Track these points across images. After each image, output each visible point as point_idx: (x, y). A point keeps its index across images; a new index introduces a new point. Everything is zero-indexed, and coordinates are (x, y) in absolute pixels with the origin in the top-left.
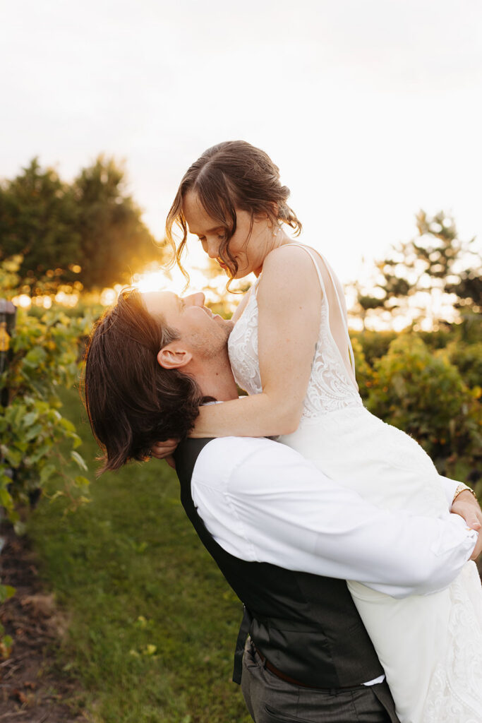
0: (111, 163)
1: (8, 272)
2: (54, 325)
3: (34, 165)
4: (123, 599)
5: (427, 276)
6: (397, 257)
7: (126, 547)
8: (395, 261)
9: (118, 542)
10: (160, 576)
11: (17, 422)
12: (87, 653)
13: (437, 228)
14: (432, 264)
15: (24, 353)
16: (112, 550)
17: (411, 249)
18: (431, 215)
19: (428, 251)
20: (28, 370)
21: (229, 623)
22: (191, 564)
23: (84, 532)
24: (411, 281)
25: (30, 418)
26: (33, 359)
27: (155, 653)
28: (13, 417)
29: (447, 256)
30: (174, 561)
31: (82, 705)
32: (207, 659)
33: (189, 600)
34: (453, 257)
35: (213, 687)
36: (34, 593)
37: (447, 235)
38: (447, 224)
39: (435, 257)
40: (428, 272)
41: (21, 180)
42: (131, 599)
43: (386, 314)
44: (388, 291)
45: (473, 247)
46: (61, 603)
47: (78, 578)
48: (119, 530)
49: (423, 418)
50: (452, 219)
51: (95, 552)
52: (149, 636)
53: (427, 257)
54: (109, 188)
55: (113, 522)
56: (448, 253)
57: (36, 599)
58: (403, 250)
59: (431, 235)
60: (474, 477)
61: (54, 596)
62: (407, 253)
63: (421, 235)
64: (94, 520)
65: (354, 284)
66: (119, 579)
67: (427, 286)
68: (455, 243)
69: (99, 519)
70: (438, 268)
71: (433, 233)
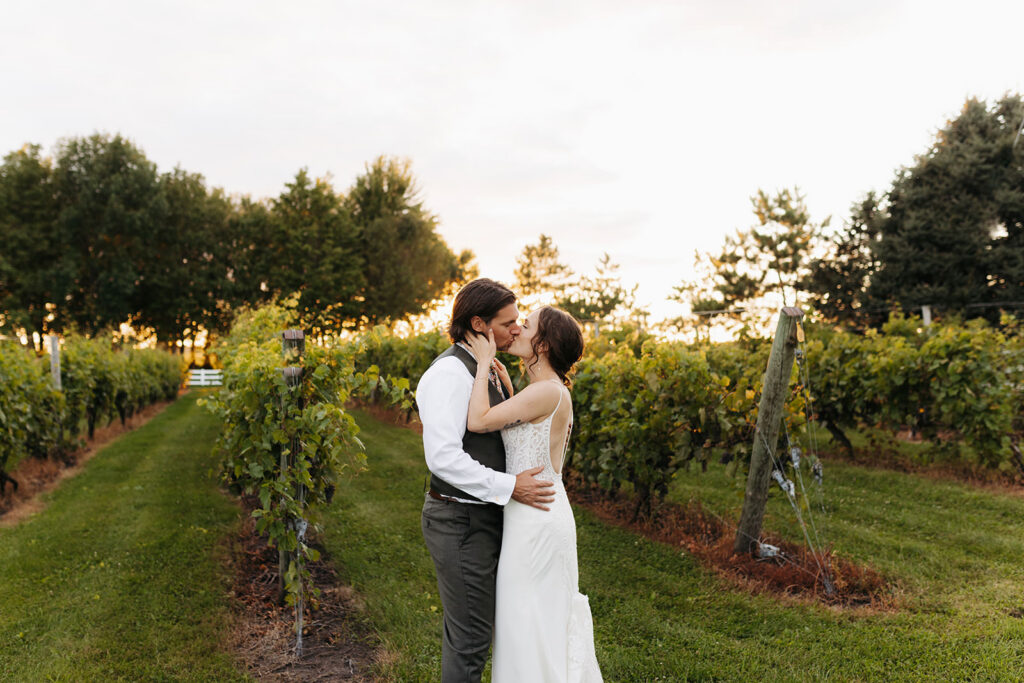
1: (288, 308)
3: (302, 179)
4: (412, 583)
5: (773, 270)
6: (740, 252)
7: (416, 551)
8: (737, 254)
9: (409, 548)
11: (312, 418)
13: (781, 212)
14: (780, 255)
16: (402, 554)
17: (751, 241)
18: (772, 196)
19: (774, 238)
20: (317, 382)
23: (377, 544)
24: (756, 277)
25: (321, 415)
26: (320, 373)
27: (437, 612)
28: (309, 415)
29: (796, 245)
34: (804, 246)
37: (791, 219)
38: (793, 205)
39: (783, 246)
40: (774, 265)
41: (286, 199)
42: (418, 583)
43: (730, 321)
44: (728, 293)
45: (827, 232)
46: (358, 590)
47: (373, 573)
48: (410, 540)
49: (681, 410)
50: (799, 200)
51: (387, 557)
52: (433, 602)
53: (773, 247)
54: (393, 199)
55: (404, 535)
56: (799, 240)
57: (336, 590)
58: (743, 243)
59: (774, 222)
60: (726, 459)
61: (352, 586)
62: (747, 244)
63: (764, 223)
64: (386, 535)
65: (691, 288)
66: (409, 571)
67: (777, 282)
68: (806, 228)
69: (392, 534)
70: (789, 260)
71: (776, 219)
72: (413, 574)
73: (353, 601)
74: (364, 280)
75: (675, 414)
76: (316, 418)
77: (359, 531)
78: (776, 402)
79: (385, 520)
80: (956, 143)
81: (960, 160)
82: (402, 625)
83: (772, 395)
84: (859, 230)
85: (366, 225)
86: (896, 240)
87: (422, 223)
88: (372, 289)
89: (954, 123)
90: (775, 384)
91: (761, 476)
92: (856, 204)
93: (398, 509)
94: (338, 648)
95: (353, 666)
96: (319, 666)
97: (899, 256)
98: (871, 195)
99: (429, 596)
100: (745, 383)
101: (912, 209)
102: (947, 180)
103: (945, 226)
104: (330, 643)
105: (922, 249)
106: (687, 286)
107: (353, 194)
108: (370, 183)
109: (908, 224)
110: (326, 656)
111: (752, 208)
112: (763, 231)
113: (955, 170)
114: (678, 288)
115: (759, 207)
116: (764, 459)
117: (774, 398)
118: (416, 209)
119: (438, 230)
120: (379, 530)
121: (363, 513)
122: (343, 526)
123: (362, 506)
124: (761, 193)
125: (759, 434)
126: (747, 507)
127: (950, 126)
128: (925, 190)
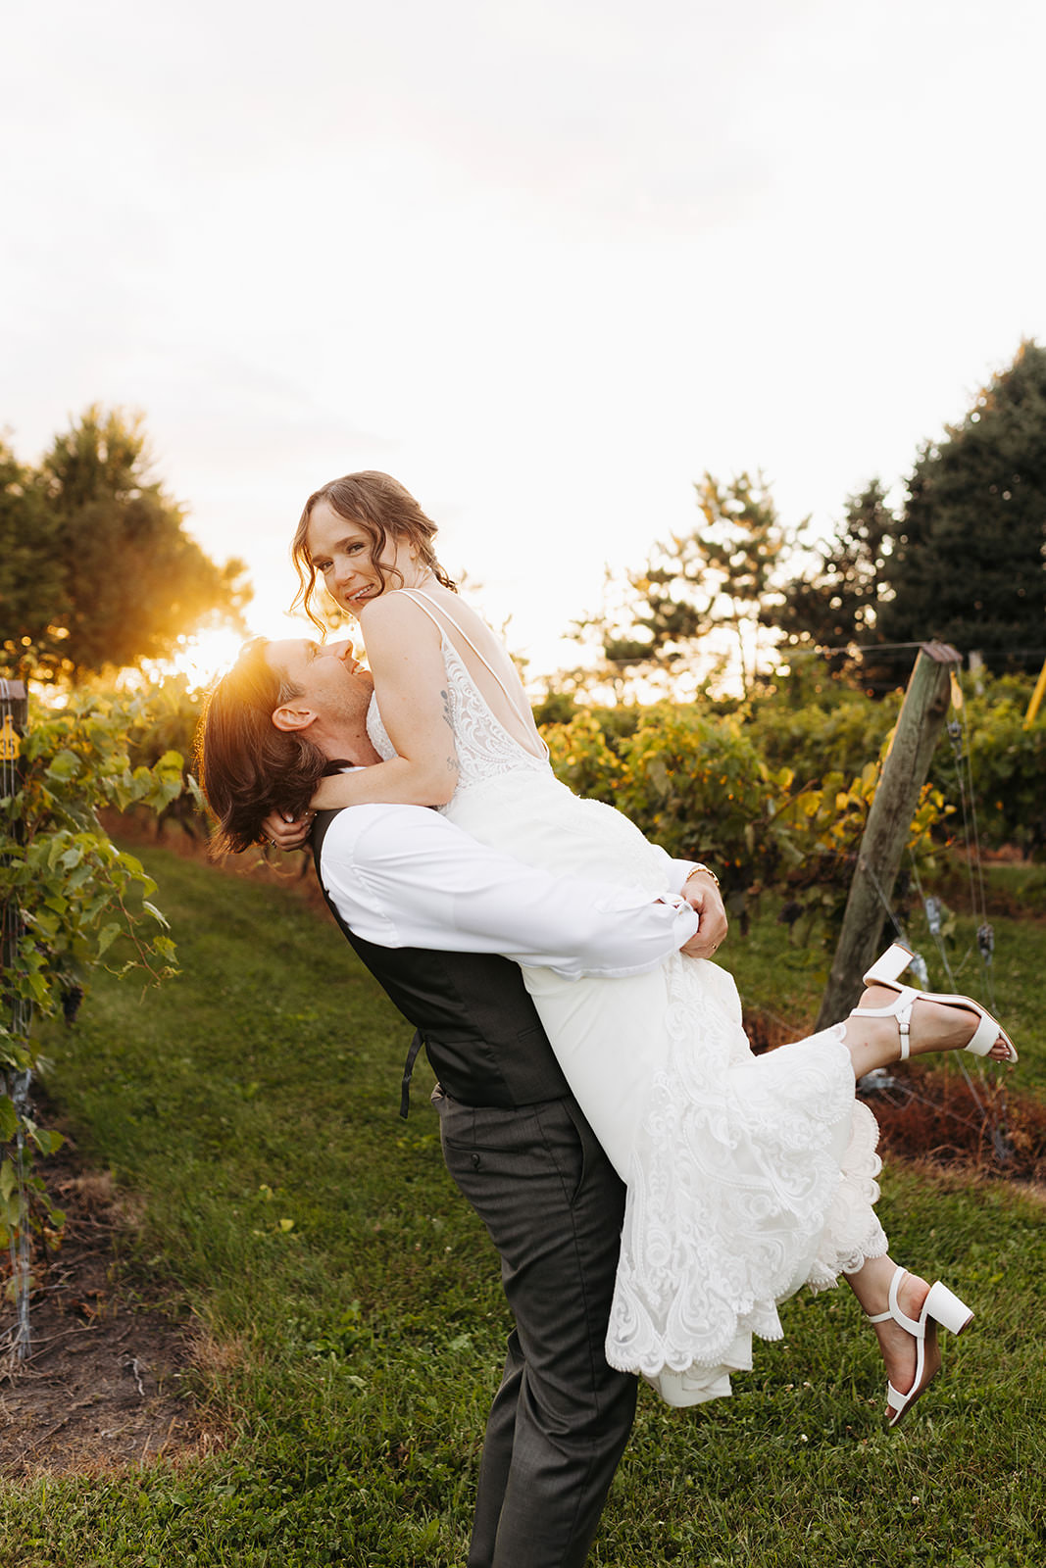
0: (112, 423)
2: (87, 716)
4: (230, 1165)
5: (725, 596)
6: (672, 566)
7: (224, 1092)
8: (668, 570)
9: (209, 1086)
10: (287, 1127)
11: (51, 864)
12: (183, 1241)
13: (738, 507)
14: (735, 573)
15: (47, 761)
16: (200, 1099)
17: (693, 549)
18: (725, 482)
19: (727, 548)
20: (55, 788)
21: (409, 1180)
22: (338, 1106)
23: (147, 1079)
24: (700, 606)
25: (71, 858)
26: (62, 767)
27: (294, 1230)
28: (44, 859)
29: (759, 559)
30: (309, 1104)
31: (185, 1309)
32: (378, 1227)
33: (341, 1155)
34: (771, 560)
35: (391, 1262)
36: (77, 1174)
37: (755, 518)
38: (755, 497)
39: (738, 560)
40: (727, 588)
42: (242, 1164)
43: (660, 674)
44: (658, 630)
45: (806, 538)
46: (125, 1183)
47: (149, 1144)
48: (208, 1068)
49: (703, 827)
50: (764, 488)
51: (171, 1105)
52: (281, 1209)
53: (724, 560)
54: (116, 472)
55: (196, 1058)
56: (762, 551)
57: (81, 1182)
58: (681, 552)
59: (728, 522)
60: (791, 915)
61: (112, 1174)
62: (687, 554)
63: (711, 523)
64: (162, 1059)
65: (597, 622)
66: (219, 1138)
67: (730, 615)
68: (773, 533)
69: (171, 1056)
70: (746, 580)
71: (730, 516)
72: (231, 1143)
73: (118, 1207)
74: (68, 603)
75: (692, 834)
76: (60, 864)
77: (108, 1051)
78: (900, 816)
79: (152, 1027)
80: (1009, 405)
81: (1015, 432)
82: (232, 1269)
83: (896, 803)
84: (856, 536)
85: (70, 514)
86: (920, 551)
87: (162, 515)
88: (81, 618)
89: (1002, 378)
90: (903, 784)
91: (863, 946)
92: (852, 497)
93: (172, 1003)
94: (104, 1328)
95: (141, 1374)
96: (68, 1378)
97: (925, 576)
98: (874, 484)
99: (270, 1194)
100: (838, 781)
101: (944, 503)
102: (995, 462)
103: (991, 532)
104: (84, 1317)
105: (957, 565)
106: (592, 620)
107: (48, 464)
108: (77, 445)
109: (938, 528)
110: (81, 1352)
111: (694, 499)
112: (712, 535)
113: (1008, 448)
114: (578, 622)
115: (706, 499)
116: (870, 915)
117: (899, 809)
118: (153, 490)
119: (188, 526)
120: (146, 1047)
121: (109, 1012)
122: (74, 1040)
123: (103, 999)
124: (709, 477)
125: (865, 872)
126: (833, 1000)
127: (999, 381)
128: (963, 476)
